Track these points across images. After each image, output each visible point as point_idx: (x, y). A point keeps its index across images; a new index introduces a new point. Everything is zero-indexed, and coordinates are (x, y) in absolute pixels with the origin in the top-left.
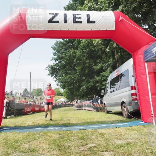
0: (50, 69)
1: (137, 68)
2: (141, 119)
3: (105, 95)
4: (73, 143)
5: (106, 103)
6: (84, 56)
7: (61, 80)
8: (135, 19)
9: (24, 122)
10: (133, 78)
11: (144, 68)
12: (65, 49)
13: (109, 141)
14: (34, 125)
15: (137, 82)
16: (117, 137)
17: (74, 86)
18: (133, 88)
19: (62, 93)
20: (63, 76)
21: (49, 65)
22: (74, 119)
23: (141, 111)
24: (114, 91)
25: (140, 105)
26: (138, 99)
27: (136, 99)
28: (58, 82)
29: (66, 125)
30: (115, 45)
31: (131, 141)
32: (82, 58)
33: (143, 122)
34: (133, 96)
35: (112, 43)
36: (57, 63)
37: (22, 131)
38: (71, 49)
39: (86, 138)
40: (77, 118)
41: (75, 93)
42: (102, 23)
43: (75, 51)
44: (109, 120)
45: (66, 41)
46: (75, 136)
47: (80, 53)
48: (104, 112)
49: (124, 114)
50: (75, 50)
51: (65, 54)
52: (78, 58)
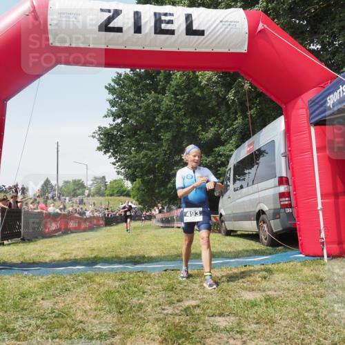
0: (101, 136)
1: (294, 138)
2: (298, 248)
3: (223, 196)
4: (151, 298)
5: (223, 214)
6: (179, 109)
7: (126, 162)
8: (293, 30)
9: (42, 253)
10: (283, 159)
11: (308, 139)
12: (137, 93)
13: (228, 294)
14: (65, 260)
15: (293, 168)
16: (245, 285)
17: (155, 176)
18: (284, 181)
19: (129, 191)
20: (131, 154)
21: (100, 128)
22: (154, 247)
23: (300, 231)
24: (242, 187)
25: (298, 217)
26: (293, 204)
27: (290, 206)
28: (120, 166)
29: (135, 261)
30: (247, 86)
31: (275, 293)
32: (174, 114)
33: (301, 253)
34: (281, 200)
35: (240, 82)
36: (117, 124)
37: (38, 272)
38: (150, 93)
39: (179, 288)
40: (160, 244)
41: (157, 191)
42: (219, 36)
43: (158, 97)
44: (230, 250)
45: (139, 75)
46: (155, 284)
47: (171, 102)
48: (220, 232)
49: (262, 237)
50: (160, 96)
51: (137, 104)
52: (165, 113)
